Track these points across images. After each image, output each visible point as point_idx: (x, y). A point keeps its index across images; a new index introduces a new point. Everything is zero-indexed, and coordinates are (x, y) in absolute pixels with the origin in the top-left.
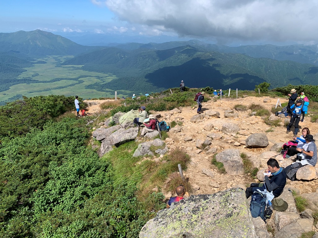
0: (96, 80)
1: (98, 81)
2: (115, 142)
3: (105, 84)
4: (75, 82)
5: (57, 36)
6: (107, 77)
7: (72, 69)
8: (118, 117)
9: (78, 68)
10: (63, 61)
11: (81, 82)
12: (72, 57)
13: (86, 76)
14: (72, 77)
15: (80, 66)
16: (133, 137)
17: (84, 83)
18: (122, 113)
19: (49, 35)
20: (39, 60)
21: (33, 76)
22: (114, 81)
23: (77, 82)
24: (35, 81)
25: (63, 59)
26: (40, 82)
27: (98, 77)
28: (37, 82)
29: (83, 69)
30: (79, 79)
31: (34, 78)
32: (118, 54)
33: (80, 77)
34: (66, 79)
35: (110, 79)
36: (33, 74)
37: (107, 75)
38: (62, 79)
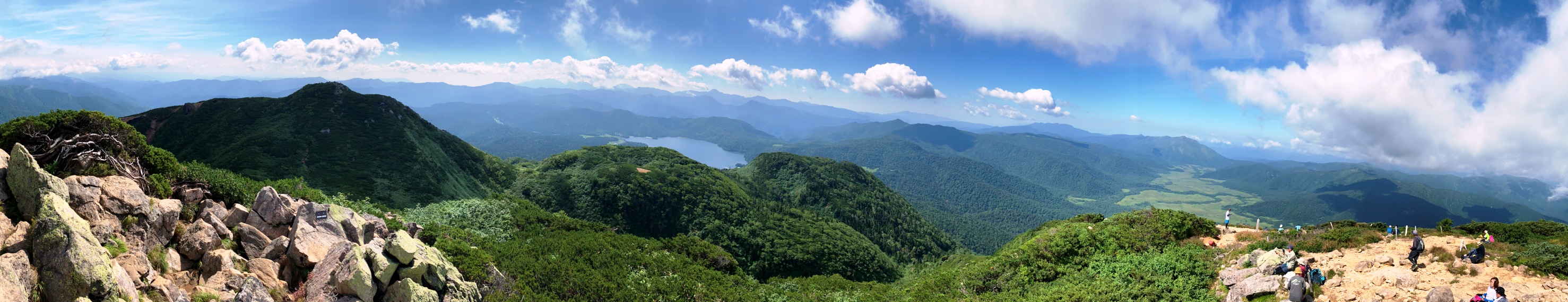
0: (1236, 201)
1: (1240, 201)
2: (1247, 294)
3: (1247, 207)
4: (1211, 199)
5: (1202, 145)
6: (1250, 198)
7: (1210, 183)
8: (1256, 256)
9: (1218, 184)
10: (1203, 173)
11: (1219, 200)
12: (1214, 170)
13: (1225, 195)
14: (1208, 193)
15: (1221, 181)
16: (1273, 289)
17: (1222, 202)
18: (1262, 252)
19: (1193, 143)
20: (1177, 167)
21: (1167, 184)
22: (1258, 205)
23: (1214, 200)
24: (1167, 189)
25: (1203, 171)
26: (1172, 192)
27: (1239, 197)
28: (1169, 191)
29: (1224, 185)
30: (1217, 197)
31: (1167, 187)
32: (1268, 173)
33: (1218, 195)
34: (1201, 194)
35: (1253, 200)
36: (1167, 181)
37: (1249, 195)
38: (1197, 193)
